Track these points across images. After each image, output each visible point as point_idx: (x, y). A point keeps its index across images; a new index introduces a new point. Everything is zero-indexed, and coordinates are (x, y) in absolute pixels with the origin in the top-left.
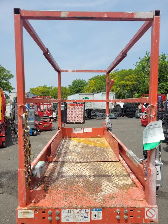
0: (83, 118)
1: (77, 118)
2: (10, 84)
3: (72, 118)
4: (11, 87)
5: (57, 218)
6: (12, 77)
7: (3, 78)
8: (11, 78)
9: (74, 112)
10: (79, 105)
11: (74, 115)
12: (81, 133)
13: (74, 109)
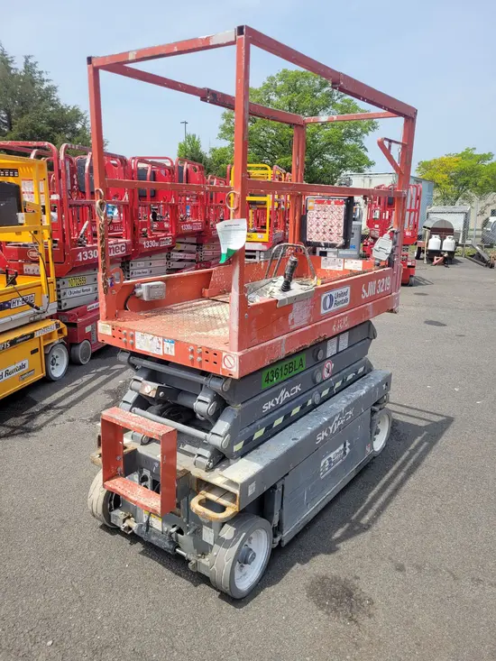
0: (342, 235)
1: (328, 234)
2: (366, 149)
3: (318, 232)
4: (364, 158)
5: (131, 341)
6: (374, 128)
7: (349, 135)
8: (370, 132)
9: (321, 220)
10: (333, 203)
11: (321, 227)
12: (338, 272)
13: (322, 212)
